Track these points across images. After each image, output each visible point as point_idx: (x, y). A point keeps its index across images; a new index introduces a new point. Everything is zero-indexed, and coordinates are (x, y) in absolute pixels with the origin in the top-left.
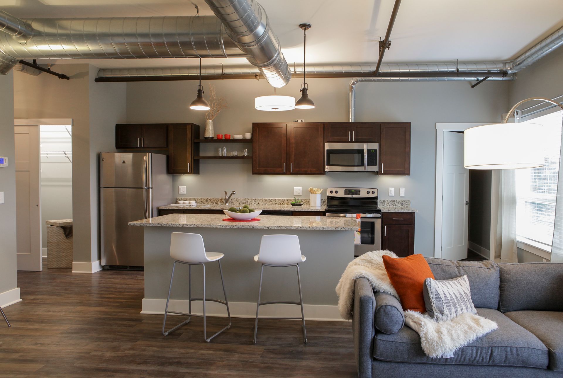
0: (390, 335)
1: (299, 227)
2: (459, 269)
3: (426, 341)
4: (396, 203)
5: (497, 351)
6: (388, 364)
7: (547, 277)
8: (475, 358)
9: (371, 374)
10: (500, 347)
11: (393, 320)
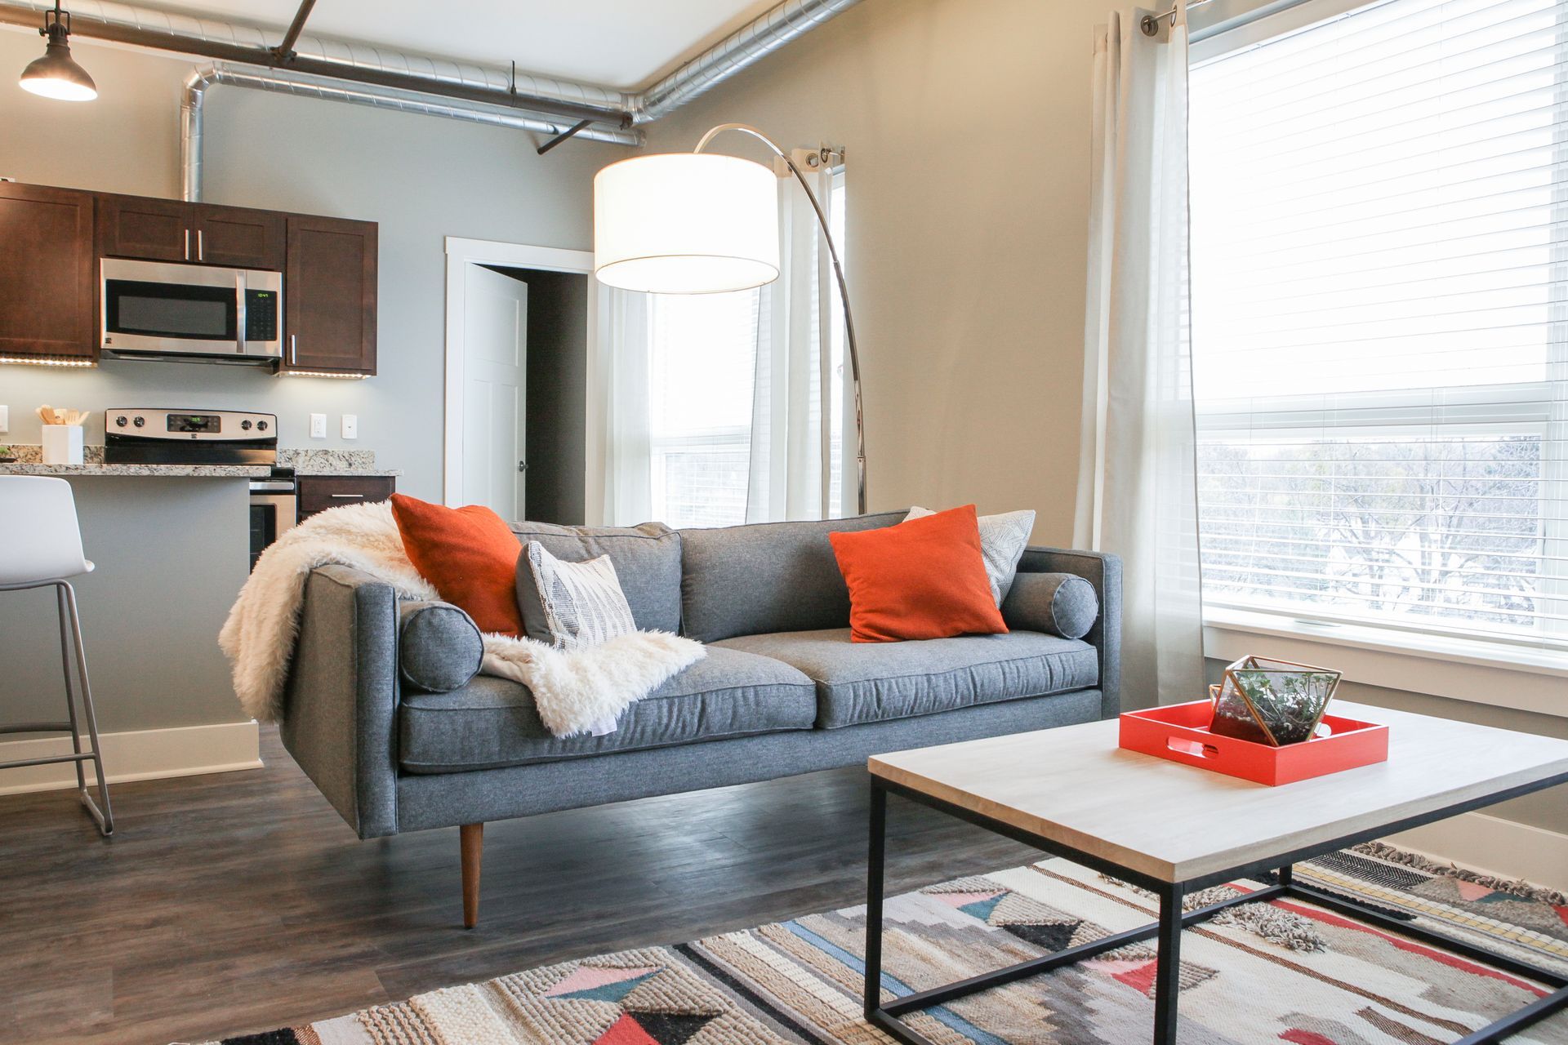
0: (447, 695)
1: (60, 466)
2: (586, 543)
3: (549, 695)
4: (331, 458)
5: (714, 701)
6: (443, 780)
7: (782, 551)
8: (667, 726)
9: (394, 816)
10: (720, 690)
11: (455, 647)
